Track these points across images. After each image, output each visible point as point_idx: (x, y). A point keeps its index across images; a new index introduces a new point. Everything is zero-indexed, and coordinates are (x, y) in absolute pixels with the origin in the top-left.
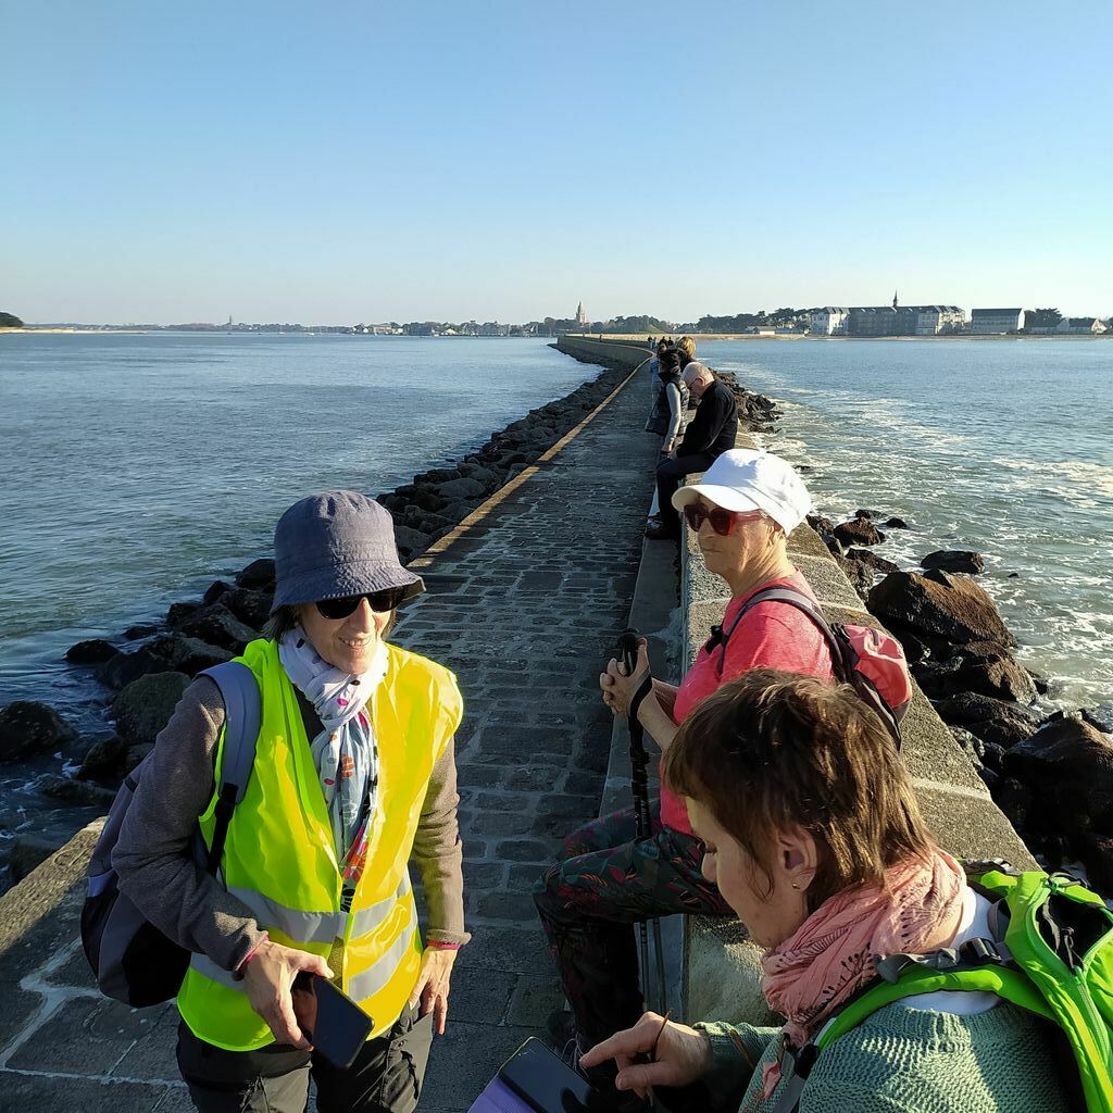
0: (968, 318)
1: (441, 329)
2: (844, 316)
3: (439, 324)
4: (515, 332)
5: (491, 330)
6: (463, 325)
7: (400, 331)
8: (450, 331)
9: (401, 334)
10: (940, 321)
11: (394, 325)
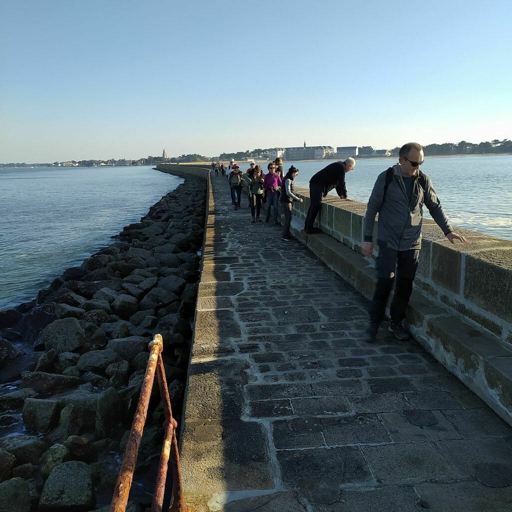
0: (335, 151)
1: (98, 163)
2: (284, 152)
3: (96, 161)
4: (134, 163)
5: (122, 163)
6: (108, 161)
7: (77, 164)
8: (103, 164)
9: (78, 166)
10: (324, 153)
11: (74, 162)
